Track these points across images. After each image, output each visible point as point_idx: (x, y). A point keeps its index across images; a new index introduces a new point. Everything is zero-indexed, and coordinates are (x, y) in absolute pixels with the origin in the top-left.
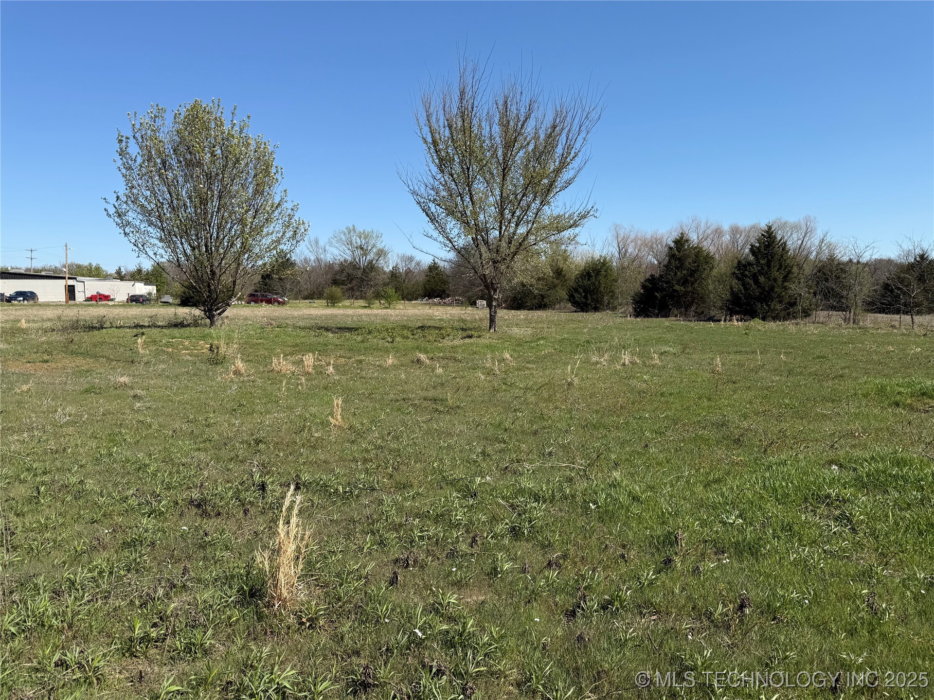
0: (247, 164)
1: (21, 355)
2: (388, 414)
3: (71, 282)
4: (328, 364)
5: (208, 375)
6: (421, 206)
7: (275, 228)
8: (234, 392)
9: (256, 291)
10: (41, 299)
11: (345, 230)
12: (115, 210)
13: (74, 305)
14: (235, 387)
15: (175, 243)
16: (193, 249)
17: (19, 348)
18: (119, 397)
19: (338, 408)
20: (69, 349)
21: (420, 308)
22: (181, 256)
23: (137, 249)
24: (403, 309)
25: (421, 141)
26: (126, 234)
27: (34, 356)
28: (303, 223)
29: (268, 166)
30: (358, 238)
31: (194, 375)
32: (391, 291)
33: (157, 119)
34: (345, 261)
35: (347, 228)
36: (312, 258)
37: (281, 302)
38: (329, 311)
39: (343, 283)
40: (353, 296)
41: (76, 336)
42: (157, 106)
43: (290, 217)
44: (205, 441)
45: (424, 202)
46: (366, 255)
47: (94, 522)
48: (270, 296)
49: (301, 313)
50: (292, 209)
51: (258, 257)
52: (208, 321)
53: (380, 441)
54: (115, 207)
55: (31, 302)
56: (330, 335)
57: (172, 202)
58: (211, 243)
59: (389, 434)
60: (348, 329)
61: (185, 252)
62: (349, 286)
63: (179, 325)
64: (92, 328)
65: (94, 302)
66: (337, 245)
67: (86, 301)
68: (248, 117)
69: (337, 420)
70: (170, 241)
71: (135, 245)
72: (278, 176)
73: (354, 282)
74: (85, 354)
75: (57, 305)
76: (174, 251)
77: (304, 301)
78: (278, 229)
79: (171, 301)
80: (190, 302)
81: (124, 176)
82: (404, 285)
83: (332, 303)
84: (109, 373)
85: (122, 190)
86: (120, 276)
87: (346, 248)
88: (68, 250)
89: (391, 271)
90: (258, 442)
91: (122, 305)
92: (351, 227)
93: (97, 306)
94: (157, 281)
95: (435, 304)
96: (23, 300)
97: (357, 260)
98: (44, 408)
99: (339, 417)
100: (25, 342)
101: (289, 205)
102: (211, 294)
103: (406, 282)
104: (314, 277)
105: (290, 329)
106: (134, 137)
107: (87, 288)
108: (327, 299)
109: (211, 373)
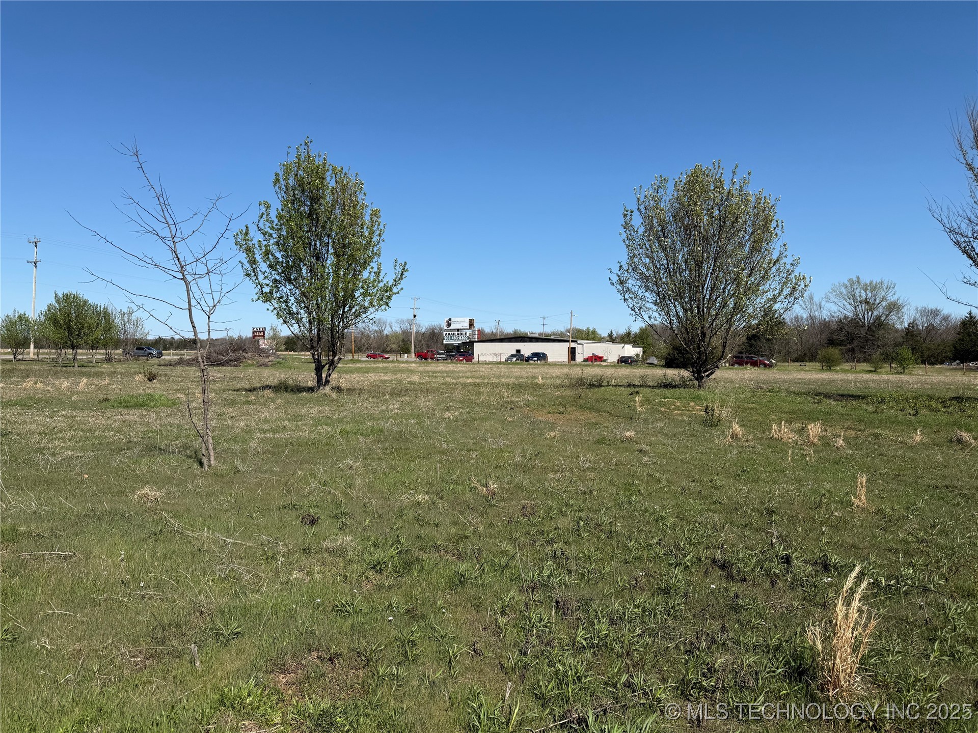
0: (745, 222)
1: (543, 406)
2: (927, 503)
3: (573, 345)
4: (837, 436)
5: (704, 436)
6: (960, 246)
7: (771, 286)
8: (734, 457)
9: (741, 353)
10: (550, 359)
11: (846, 282)
12: (618, 278)
13: (574, 365)
14: (735, 452)
15: (668, 306)
16: (685, 311)
17: (541, 400)
18: (627, 449)
19: (862, 487)
20: (579, 403)
21: (948, 374)
22: (674, 319)
23: (634, 313)
24: (923, 375)
25: (964, 168)
26: (625, 300)
27: (552, 408)
28: (804, 278)
29: (767, 220)
30: (862, 291)
31: (691, 435)
32: (905, 352)
33: (659, 190)
34: (845, 317)
35: (850, 280)
36: (805, 316)
37: (768, 365)
38: (825, 376)
39: (841, 343)
40: (854, 358)
41: (582, 391)
42: (661, 176)
43: (789, 273)
44: (715, 503)
45: (965, 242)
46: (872, 310)
47: (626, 563)
48: (756, 358)
49: (791, 377)
50: (792, 264)
51: (752, 317)
52: (696, 382)
53: (922, 533)
54: (618, 276)
55: (543, 362)
56: (833, 403)
57: (668, 268)
58: (704, 304)
59: (933, 527)
60: (852, 396)
61: (677, 314)
62: (849, 346)
63: (668, 385)
64: (592, 386)
65: (590, 363)
66: (836, 300)
67: (584, 361)
68: (749, 173)
69: (860, 499)
70: (664, 304)
71: (632, 310)
72: (778, 231)
73: (856, 342)
74: (591, 409)
75: (561, 365)
76: (668, 314)
77: (793, 364)
78: (774, 286)
79: (656, 362)
80: (675, 363)
81: (628, 247)
82: (924, 345)
83: (828, 366)
84: (615, 427)
85: (625, 261)
86: (612, 339)
87: (846, 303)
88: (573, 317)
89: (906, 328)
90: (771, 512)
91: (613, 366)
92: (855, 279)
93: (593, 366)
94: (644, 343)
95: (971, 370)
96: (537, 360)
97: (861, 316)
98: (568, 453)
99: (863, 497)
100: (544, 395)
101: (789, 261)
102: (700, 355)
103: (927, 341)
104: (806, 337)
105: (783, 394)
106: (638, 210)
107: (586, 349)
108: (821, 361)
109: (707, 435)
